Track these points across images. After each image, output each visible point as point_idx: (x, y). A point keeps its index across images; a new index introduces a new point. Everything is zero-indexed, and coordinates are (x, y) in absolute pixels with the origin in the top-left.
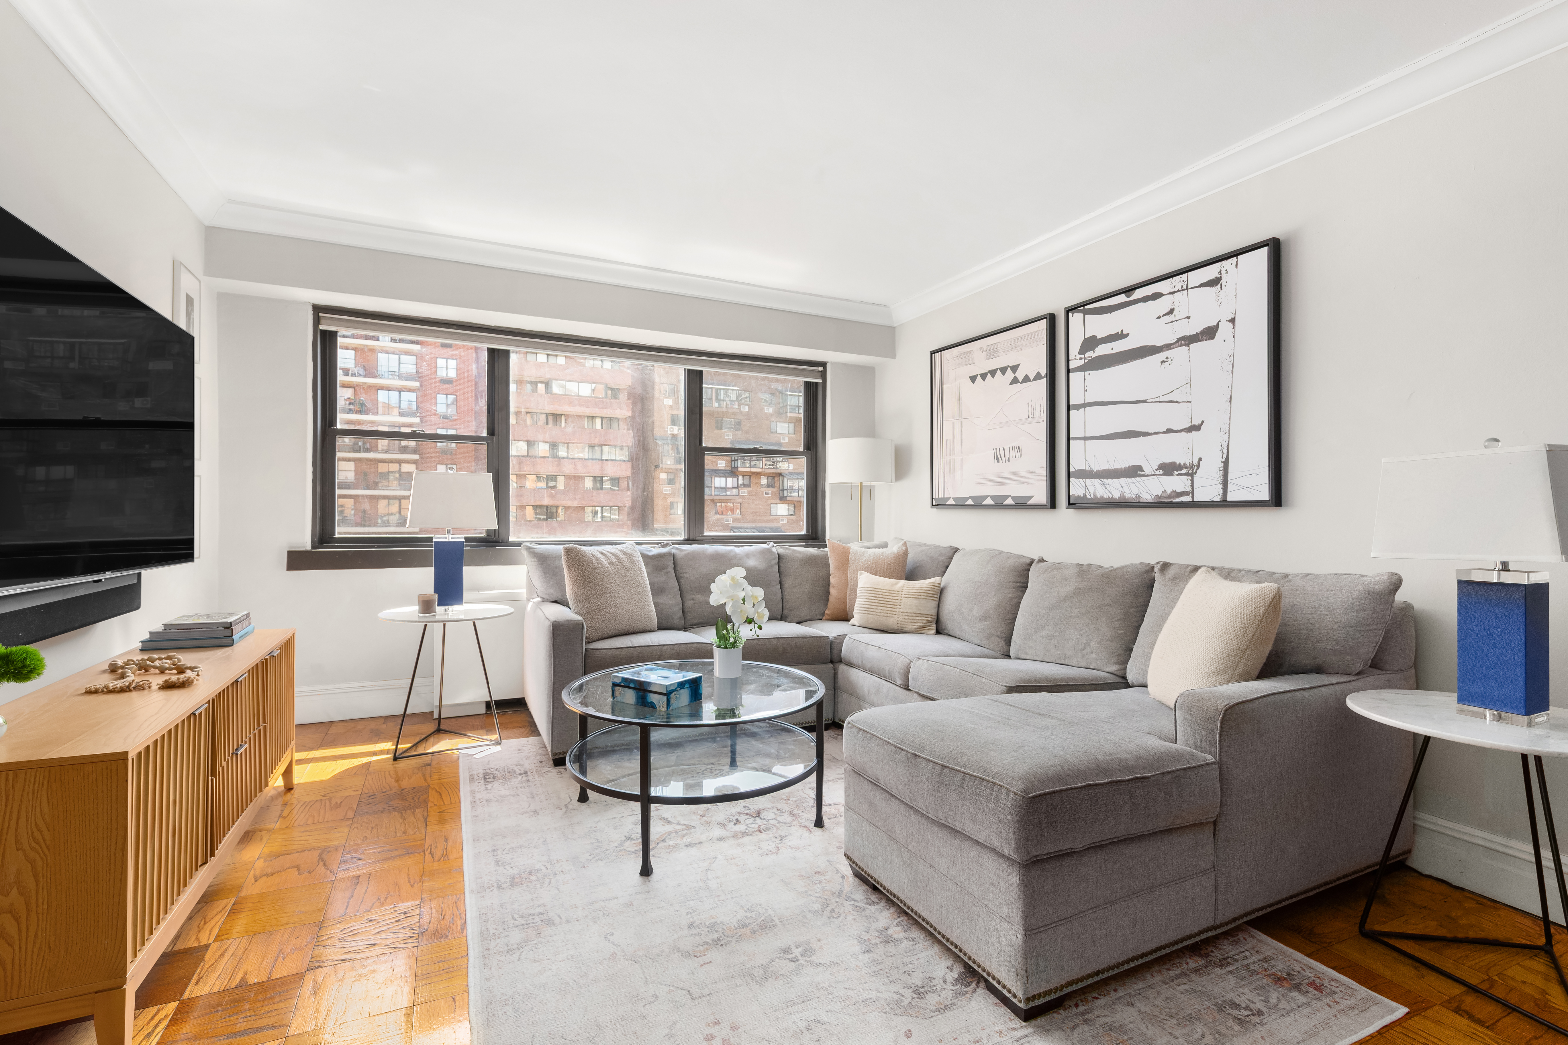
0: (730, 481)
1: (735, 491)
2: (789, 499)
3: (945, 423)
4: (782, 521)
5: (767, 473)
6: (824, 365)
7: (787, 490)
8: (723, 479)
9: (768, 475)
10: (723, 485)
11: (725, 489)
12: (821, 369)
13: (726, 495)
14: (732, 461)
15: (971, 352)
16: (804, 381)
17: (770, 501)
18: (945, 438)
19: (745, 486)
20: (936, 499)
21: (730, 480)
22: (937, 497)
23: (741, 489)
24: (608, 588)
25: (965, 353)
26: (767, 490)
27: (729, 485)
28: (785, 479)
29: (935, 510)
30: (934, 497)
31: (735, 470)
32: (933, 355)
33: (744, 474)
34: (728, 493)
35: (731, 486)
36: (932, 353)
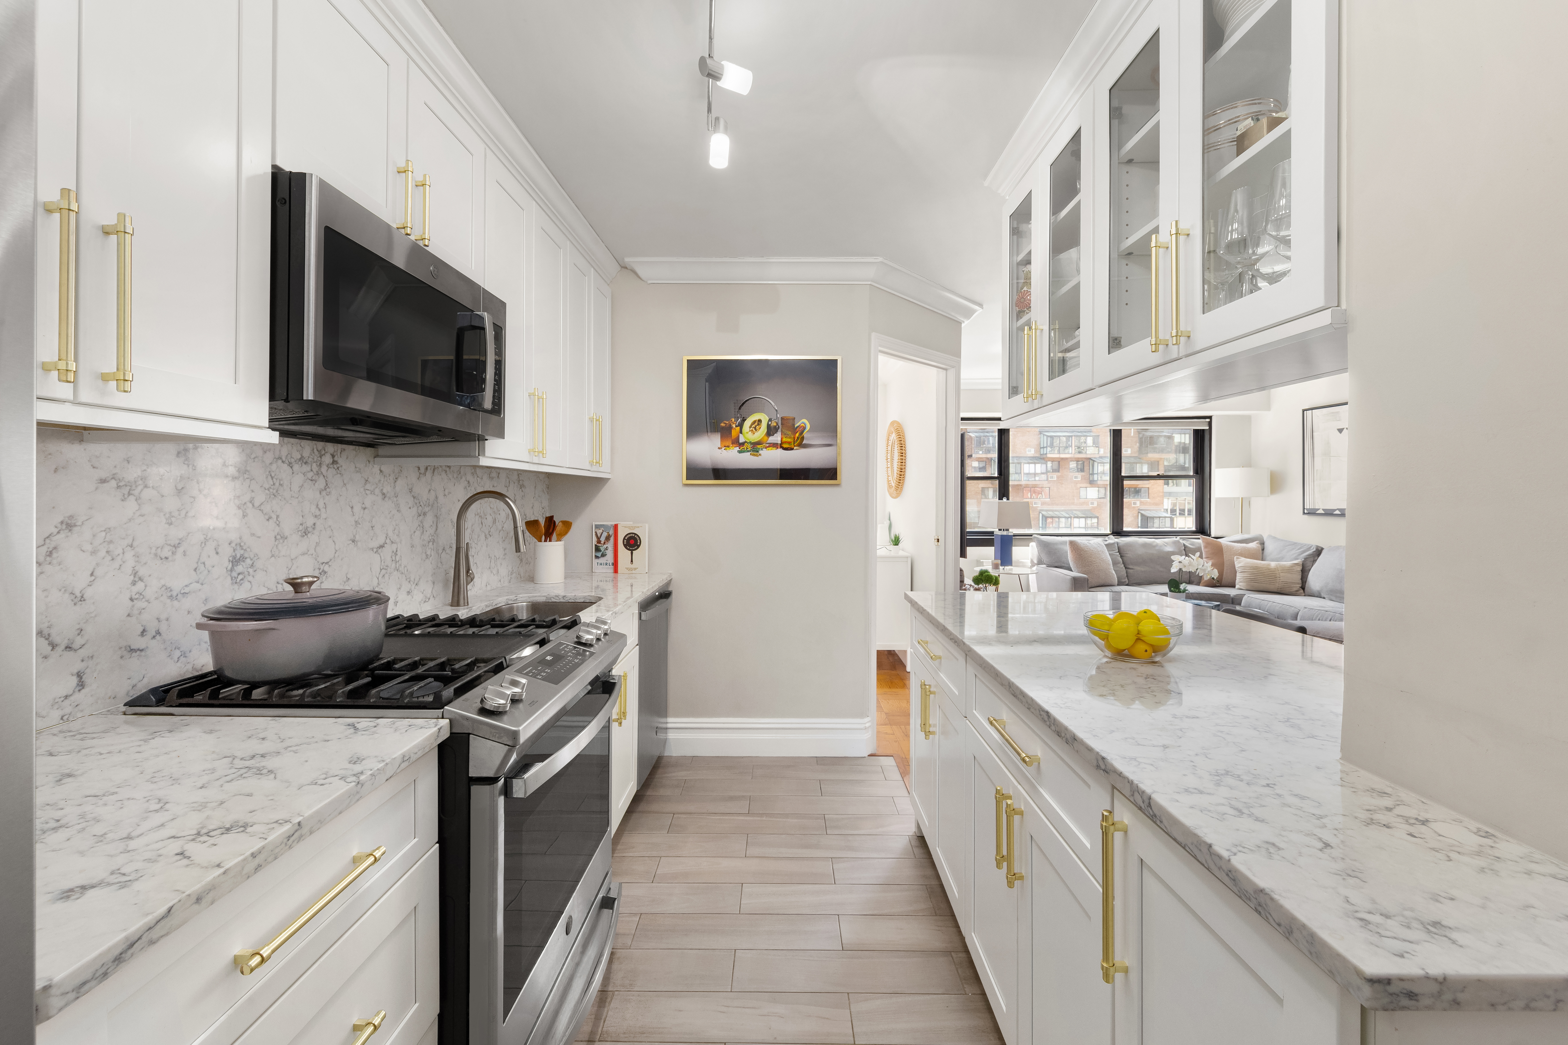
0: (1039, 468)
1: (1044, 477)
2: (1099, 482)
3: (1316, 459)
4: (1092, 503)
5: (1076, 458)
6: (1210, 417)
7: (1097, 474)
8: (1032, 466)
9: (1077, 460)
10: (1032, 471)
11: (1035, 474)
12: (1208, 420)
13: (1035, 480)
14: (1041, 448)
15: (1338, 412)
16: (1194, 430)
17: (1079, 485)
18: (1316, 468)
19: (1054, 471)
20: (1307, 509)
21: (1038, 466)
22: (1308, 508)
23: (1050, 475)
24: (1094, 561)
25: (1333, 413)
26: (1077, 474)
27: (1038, 471)
28: (1096, 464)
29: (1306, 516)
30: (1305, 508)
31: (1045, 456)
32: (1305, 412)
33: (1053, 460)
34: (1037, 478)
35: (1040, 472)
36: (1304, 411)
